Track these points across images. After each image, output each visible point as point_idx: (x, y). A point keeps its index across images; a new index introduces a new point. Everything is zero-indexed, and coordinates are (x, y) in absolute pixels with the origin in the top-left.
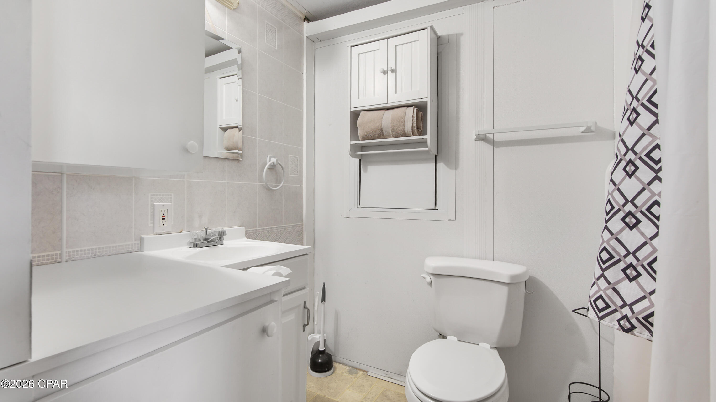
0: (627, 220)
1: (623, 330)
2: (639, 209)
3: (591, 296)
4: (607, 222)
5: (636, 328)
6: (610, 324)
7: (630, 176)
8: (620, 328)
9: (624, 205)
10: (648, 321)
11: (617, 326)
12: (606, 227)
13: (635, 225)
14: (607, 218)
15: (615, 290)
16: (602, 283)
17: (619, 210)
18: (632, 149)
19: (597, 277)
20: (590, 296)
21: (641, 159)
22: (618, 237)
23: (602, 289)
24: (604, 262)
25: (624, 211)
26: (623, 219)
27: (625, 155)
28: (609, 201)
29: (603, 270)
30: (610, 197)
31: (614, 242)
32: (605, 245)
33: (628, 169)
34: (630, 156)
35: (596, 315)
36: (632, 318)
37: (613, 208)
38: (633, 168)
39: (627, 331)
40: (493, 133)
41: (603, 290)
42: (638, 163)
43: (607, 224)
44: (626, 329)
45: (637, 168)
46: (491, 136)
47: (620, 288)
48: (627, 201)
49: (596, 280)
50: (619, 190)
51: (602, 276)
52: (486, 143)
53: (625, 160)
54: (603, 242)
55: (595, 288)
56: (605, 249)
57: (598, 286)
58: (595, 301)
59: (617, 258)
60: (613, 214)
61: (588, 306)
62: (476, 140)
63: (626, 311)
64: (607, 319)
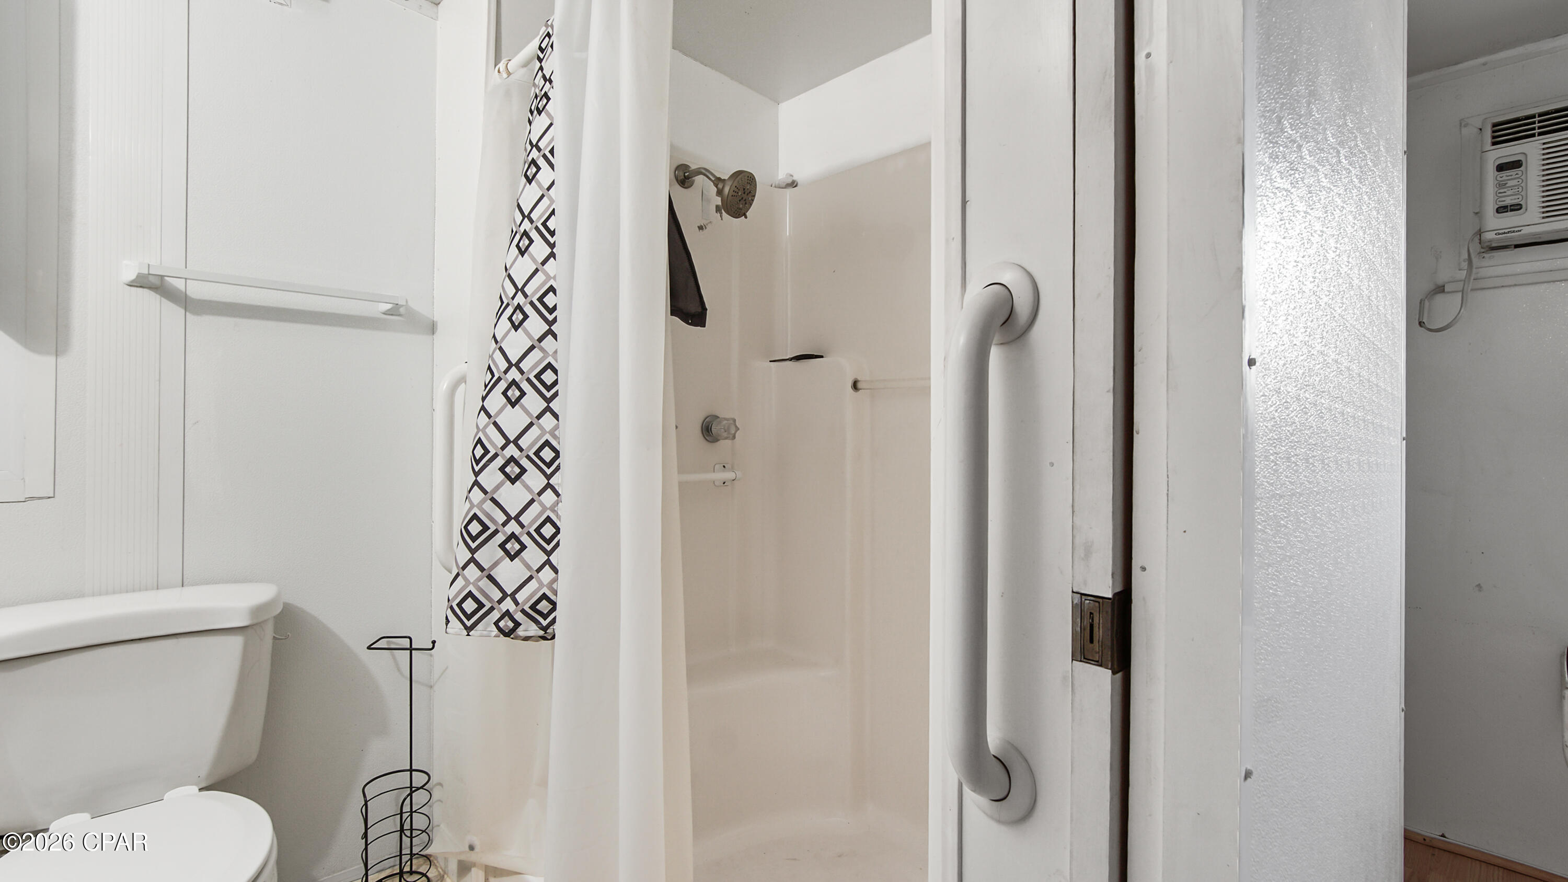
0: (508, 470)
1: (503, 635)
2: (524, 453)
3: (452, 599)
4: (477, 474)
5: (521, 624)
6: (485, 632)
7: (513, 405)
8: (499, 633)
9: (503, 448)
10: (537, 609)
11: (495, 631)
12: (476, 483)
13: (519, 477)
14: (477, 469)
15: (491, 578)
16: (472, 572)
17: (496, 456)
18: (517, 365)
19: (461, 565)
20: (450, 599)
21: (528, 380)
22: (495, 496)
23: (472, 581)
24: (474, 539)
25: (503, 456)
26: (502, 469)
27: (506, 372)
28: (480, 441)
29: (473, 551)
30: (481, 435)
31: (489, 506)
32: (475, 510)
33: (509, 393)
34: (514, 374)
35: (462, 626)
36: (516, 611)
37: (487, 452)
38: (517, 393)
39: (507, 634)
40: (186, 279)
41: (473, 583)
42: (525, 386)
43: (475, 478)
44: (507, 631)
45: (523, 394)
46: (179, 284)
47: (497, 574)
48: (508, 442)
49: (461, 570)
50: (496, 424)
51: (472, 560)
52: (162, 298)
53: (506, 380)
54: (472, 506)
55: (460, 582)
56: (475, 517)
57: (465, 579)
58: (459, 605)
59: (493, 528)
60: (487, 462)
61: (445, 616)
62: (130, 285)
63: (508, 604)
64: (480, 626)
